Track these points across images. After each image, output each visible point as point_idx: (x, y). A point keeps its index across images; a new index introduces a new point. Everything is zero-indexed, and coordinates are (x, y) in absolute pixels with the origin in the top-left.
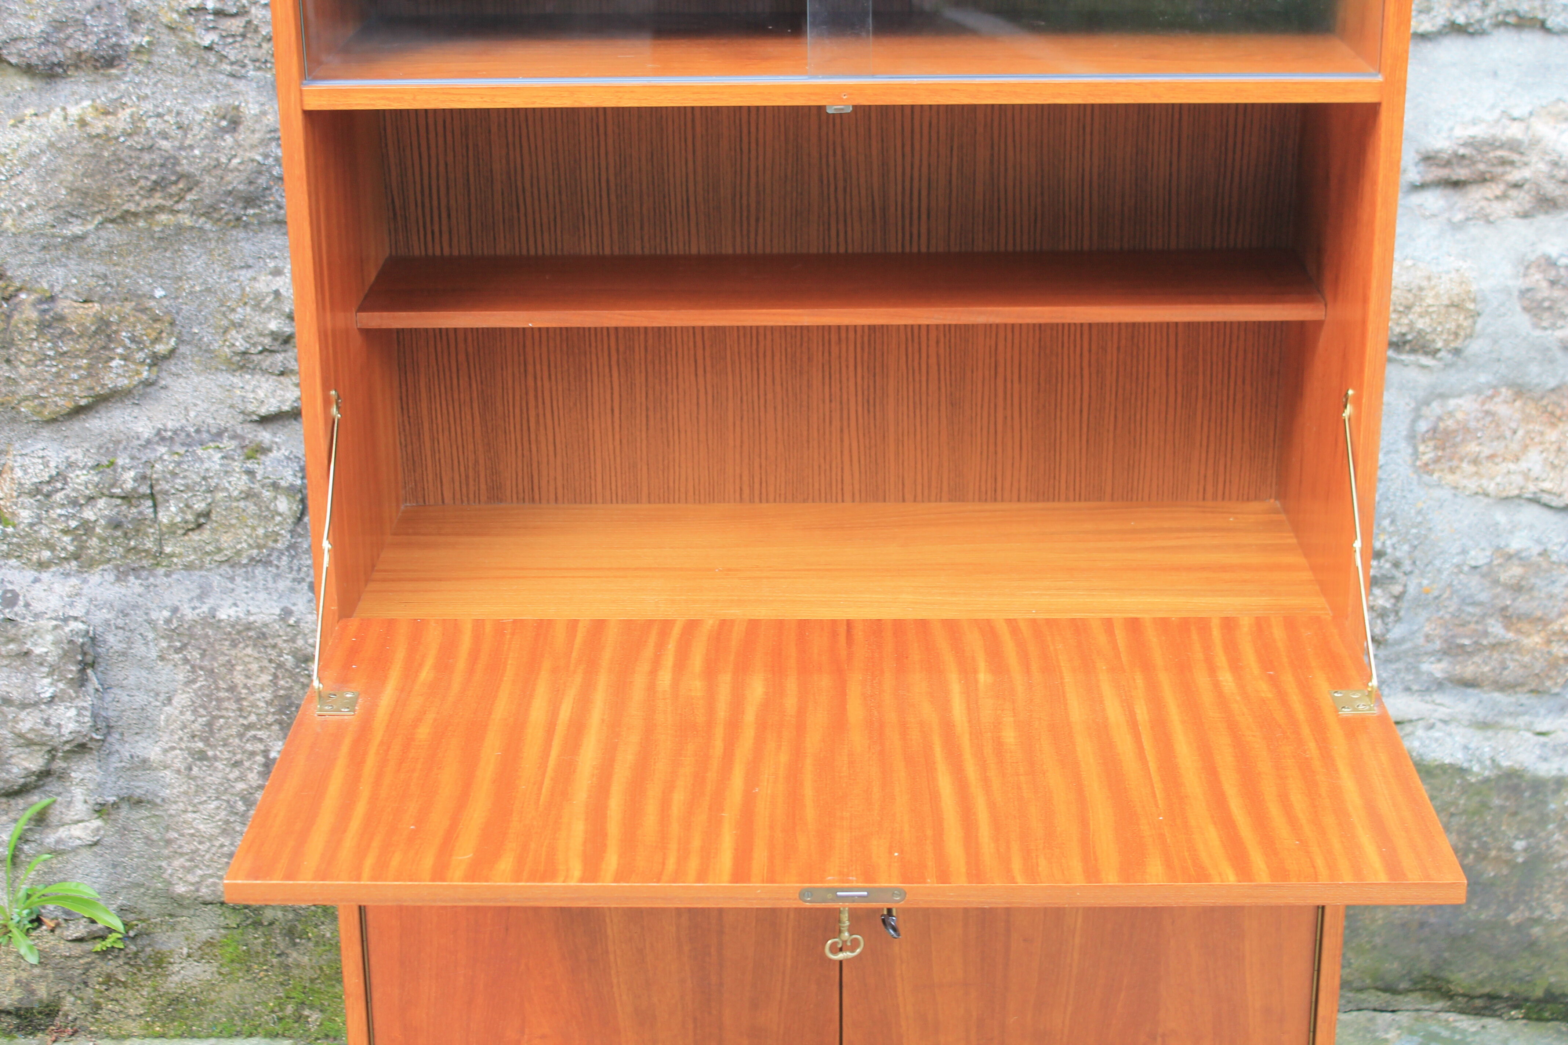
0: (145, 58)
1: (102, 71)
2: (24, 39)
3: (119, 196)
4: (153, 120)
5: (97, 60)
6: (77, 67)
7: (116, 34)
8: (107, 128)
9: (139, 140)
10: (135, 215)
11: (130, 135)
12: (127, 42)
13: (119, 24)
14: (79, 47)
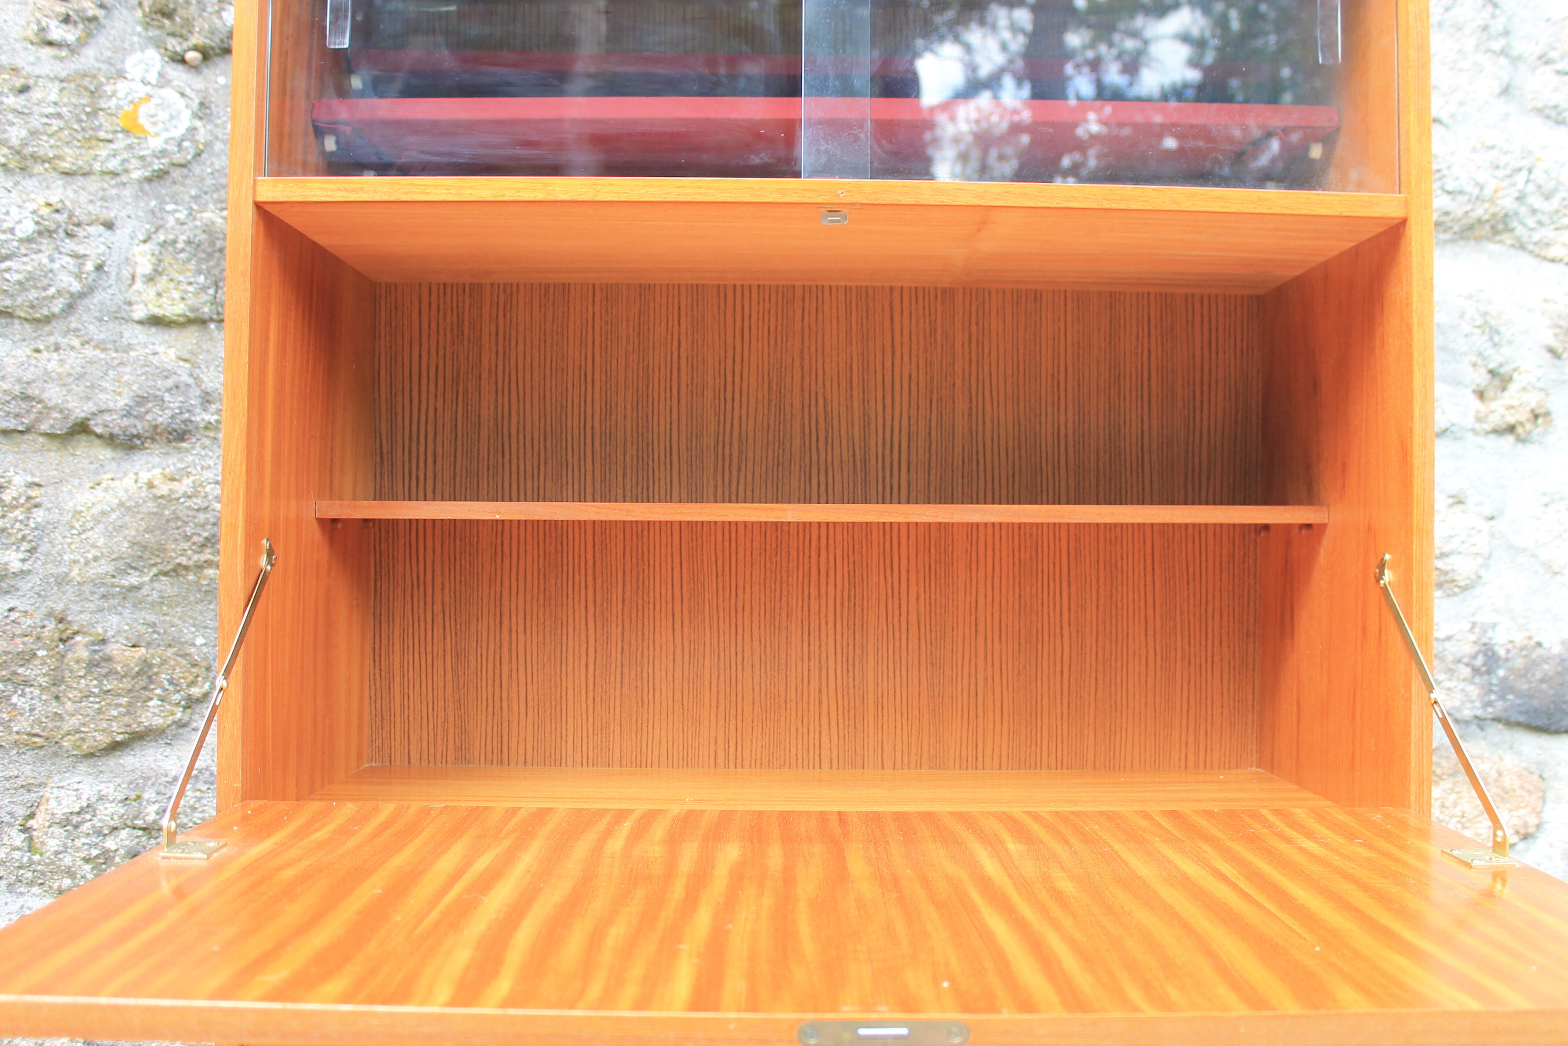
0: (212, 434)
1: (174, 444)
2: (109, 411)
3: (174, 550)
4: (212, 486)
5: (170, 433)
6: (153, 440)
7: (189, 411)
8: (171, 490)
9: (198, 502)
10: (186, 568)
11: (190, 497)
12: (198, 419)
13: (193, 402)
14: (155, 420)
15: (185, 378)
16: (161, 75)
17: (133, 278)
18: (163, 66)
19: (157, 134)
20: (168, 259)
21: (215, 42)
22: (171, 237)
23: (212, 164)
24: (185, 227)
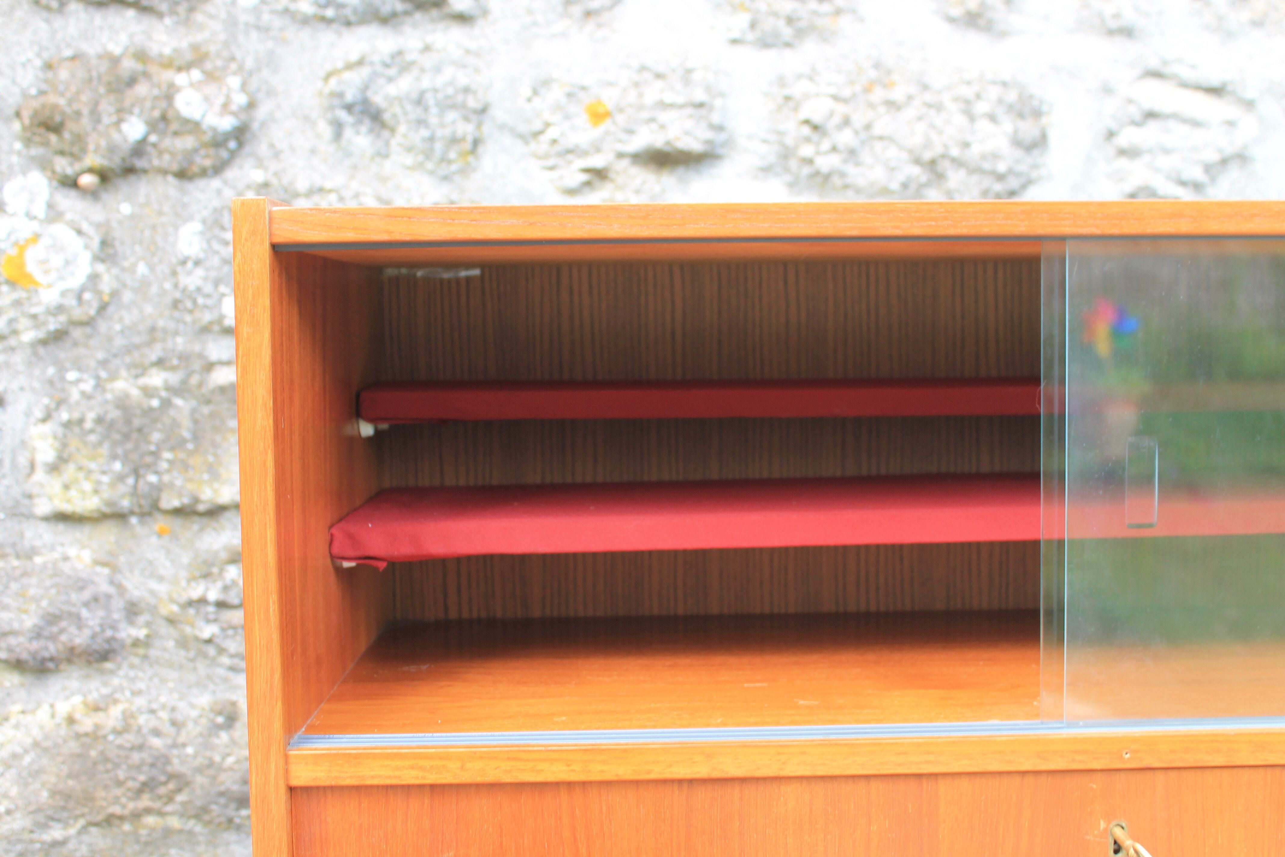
0: (141, 651)
1: (95, 666)
2: (13, 633)
3: (105, 799)
4: (146, 716)
5: (90, 655)
6: (69, 661)
7: (112, 628)
8: (96, 726)
9: (130, 738)
10: (121, 818)
11: (120, 733)
12: (123, 635)
13: (116, 616)
14: (72, 641)
15: (105, 588)
16: (50, 206)
17: (32, 466)
18: (51, 195)
19: (50, 286)
20: (74, 443)
21: (115, 162)
22: (76, 415)
23: (121, 320)
24: (93, 402)
